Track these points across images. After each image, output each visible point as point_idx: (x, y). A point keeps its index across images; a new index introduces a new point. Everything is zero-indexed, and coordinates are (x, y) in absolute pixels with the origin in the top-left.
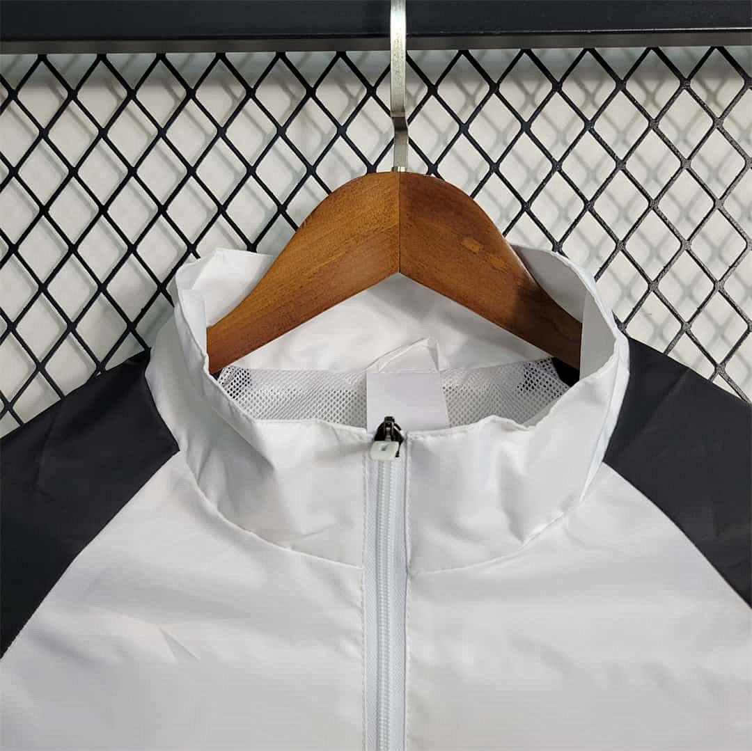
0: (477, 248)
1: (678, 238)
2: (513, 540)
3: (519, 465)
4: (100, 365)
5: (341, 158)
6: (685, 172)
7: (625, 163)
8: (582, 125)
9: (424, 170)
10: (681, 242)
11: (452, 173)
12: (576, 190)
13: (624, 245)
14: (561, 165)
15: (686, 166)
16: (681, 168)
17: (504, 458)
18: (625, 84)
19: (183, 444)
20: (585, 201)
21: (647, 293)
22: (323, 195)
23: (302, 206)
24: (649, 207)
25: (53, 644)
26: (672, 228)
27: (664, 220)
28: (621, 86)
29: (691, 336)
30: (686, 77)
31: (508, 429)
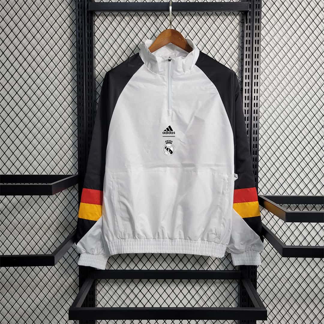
0: (180, 39)
2: (184, 73)
3: (184, 63)
4: (129, 57)
5: (162, 27)
9: (174, 29)
11: (178, 29)
17: (183, 62)
19: (145, 63)
22: (160, 33)
23: (157, 34)
25: (130, 85)
31: (183, 59)
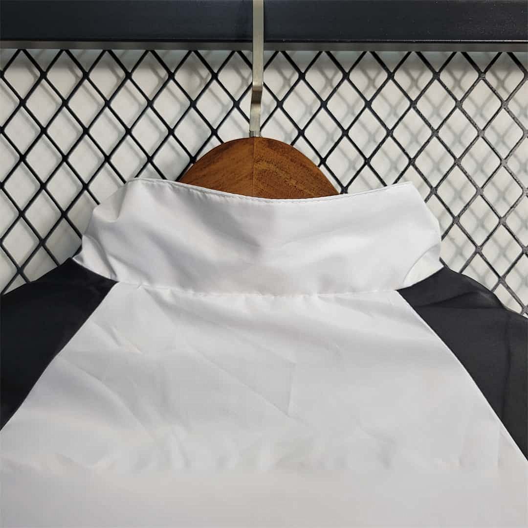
1: (475, 186)
6: (480, 139)
7: (438, 132)
8: (408, 103)
10: (477, 189)
12: (403, 150)
13: (436, 190)
14: (393, 132)
15: (481, 135)
16: (478, 136)
18: (439, 75)
20: (410, 158)
21: (452, 225)
24: (455, 164)
26: (470, 178)
27: (465, 173)
28: (436, 76)
29: (482, 256)
30: (483, 71)
